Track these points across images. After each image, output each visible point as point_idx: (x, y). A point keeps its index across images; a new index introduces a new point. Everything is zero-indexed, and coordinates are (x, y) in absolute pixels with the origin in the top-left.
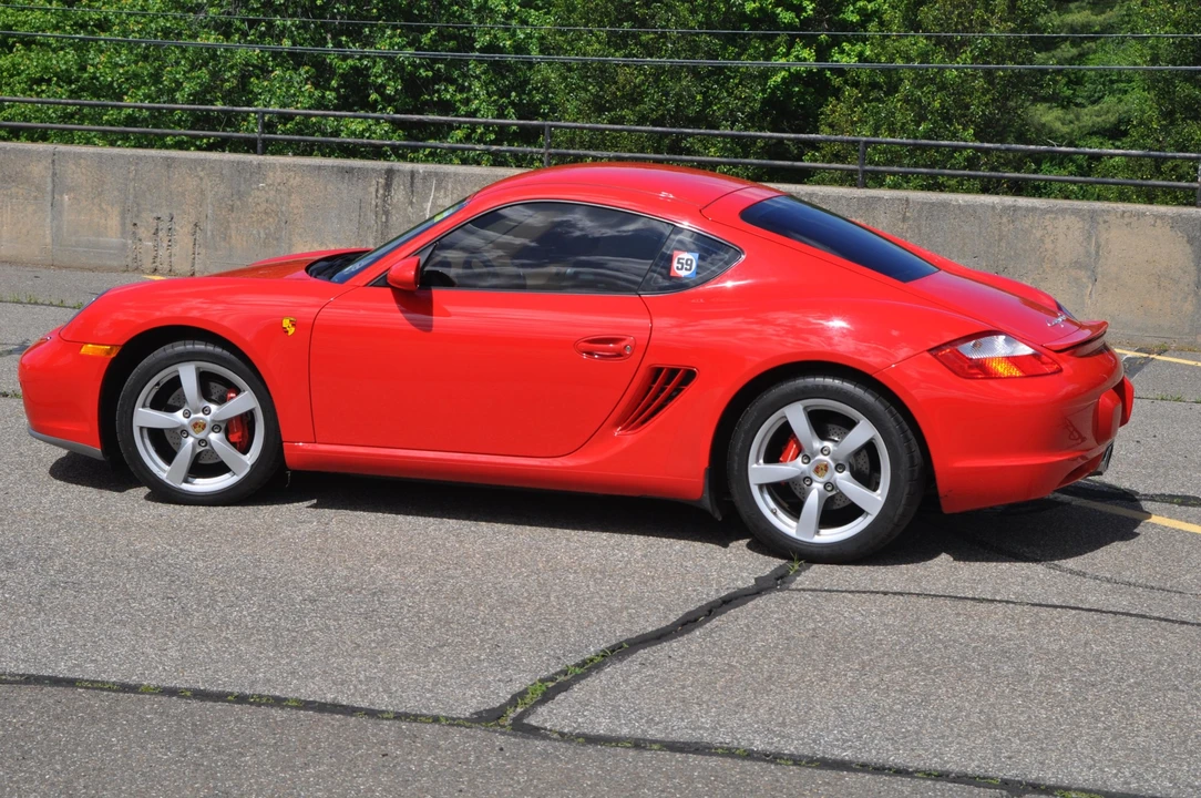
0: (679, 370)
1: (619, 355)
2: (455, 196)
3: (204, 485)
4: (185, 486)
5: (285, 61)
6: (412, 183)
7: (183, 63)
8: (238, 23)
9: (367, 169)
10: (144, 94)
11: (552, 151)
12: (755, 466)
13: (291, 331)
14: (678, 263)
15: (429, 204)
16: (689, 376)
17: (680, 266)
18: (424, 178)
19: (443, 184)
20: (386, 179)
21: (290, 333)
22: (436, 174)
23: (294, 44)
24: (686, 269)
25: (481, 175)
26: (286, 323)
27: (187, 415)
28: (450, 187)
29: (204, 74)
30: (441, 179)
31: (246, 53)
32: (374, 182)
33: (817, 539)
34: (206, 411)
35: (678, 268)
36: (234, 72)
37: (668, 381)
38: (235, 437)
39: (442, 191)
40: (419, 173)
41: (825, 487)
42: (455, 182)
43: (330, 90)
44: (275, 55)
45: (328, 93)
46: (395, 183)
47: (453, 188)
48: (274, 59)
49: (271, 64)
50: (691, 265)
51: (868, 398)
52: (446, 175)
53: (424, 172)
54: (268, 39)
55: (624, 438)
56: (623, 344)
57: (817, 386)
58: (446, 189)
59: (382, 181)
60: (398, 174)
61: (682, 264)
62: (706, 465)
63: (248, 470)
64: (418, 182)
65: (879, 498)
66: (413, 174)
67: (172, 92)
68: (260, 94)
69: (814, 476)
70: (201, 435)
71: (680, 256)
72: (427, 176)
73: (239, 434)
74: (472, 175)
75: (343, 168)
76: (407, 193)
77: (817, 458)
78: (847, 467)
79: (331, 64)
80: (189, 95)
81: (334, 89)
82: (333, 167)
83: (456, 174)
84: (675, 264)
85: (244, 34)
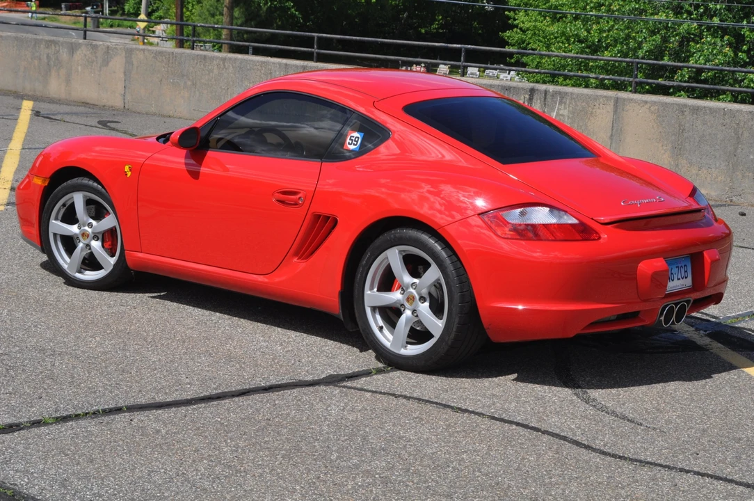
0: (329, 218)
1: (296, 204)
2: (571, 108)
3: (90, 276)
5: (716, 31)
6: (545, 98)
7: (644, 31)
8: (687, 6)
9: (519, 88)
10: (618, 50)
12: (369, 292)
13: (129, 174)
14: (350, 139)
15: (555, 113)
17: (350, 142)
18: (553, 96)
19: (564, 100)
20: (530, 95)
21: (128, 176)
22: (560, 93)
23: (721, 20)
24: (354, 145)
26: (127, 169)
27: (79, 228)
28: (568, 102)
29: (658, 38)
30: (563, 96)
31: (688, 25)
32: (522, 97)
33: (403, 352)
34: (90, 225)
35: (349, 144)
36: (677, 38)
37: (323, 225)
39: (563, 106)
40: (549, 92)
41: (413, 313)
42: (572, 98)
43: (742, 52)
44: (709, 28)
45: (740, 54)
46: (535, 97)
47: (570, 103)
48: (708, 31)
49: (705, 34)
50: (357, 142)
52: (566, 93)
53: (553, 91)
54: (705, 18)
55: (299, 265)
56: (298, 196)
57: (406, 236)
58: (565, 104)
59: (527, 96)
60: (537, 92)
61: (352, 140)
62: (339, 289)
63: (112, 267)
64: (549, 97)
65: (440, 325)
66: (546, 92)
67: (635, 50)
68: (694, 53)
69: (407, 305)
70: (86, 242)
71: (352, 135)
72: (555, 93)
73: (110, 243)
74: (582, 95)
75: (505, 87)
76: (541, 105)
77: (409, 290)
78: (428, 299)
79: (744, 34)
80: (646, 52)
81: (744, 52)
82: (499, 86)
83: (572, 94)
84: (348, 141)
85: (690, 13)
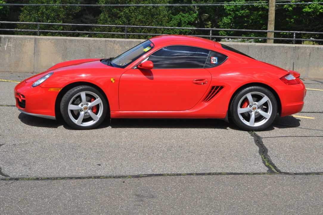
0: (215, 86)
2: (14, 43)
4: (82, 125)
11: (40, 31)
12: (239, 109)
13: (114, 82)
15: (6, 46)
16: (222, 87)
19: (10, 41)
21: (113, 82)
22: (8, 38)
25: (21, 38)
26: (112, 79)
27: (82, 106)
28: (12, 41)
37: (216, 89)
38: (95, 111)
39: (10, 43)
41: (255, 113)
42: (14, 40)
50: (216, 60)
51: (266, 90)
52: (11, 38)
53: (4, 37)
56: (205, 81)
57: (255, 88)
58: (11, 42)
61: (214, 60)
62: (227, 109)
63: (99, 119)
64: (2, 40)
65: (269, 115)
69: (253, 110)
70: (86, 111)
72: (5, 38)
74: (19, 38)
77: (253, 106)
78: (260, 108)
83: (14, 38)
84: (212, 60)
